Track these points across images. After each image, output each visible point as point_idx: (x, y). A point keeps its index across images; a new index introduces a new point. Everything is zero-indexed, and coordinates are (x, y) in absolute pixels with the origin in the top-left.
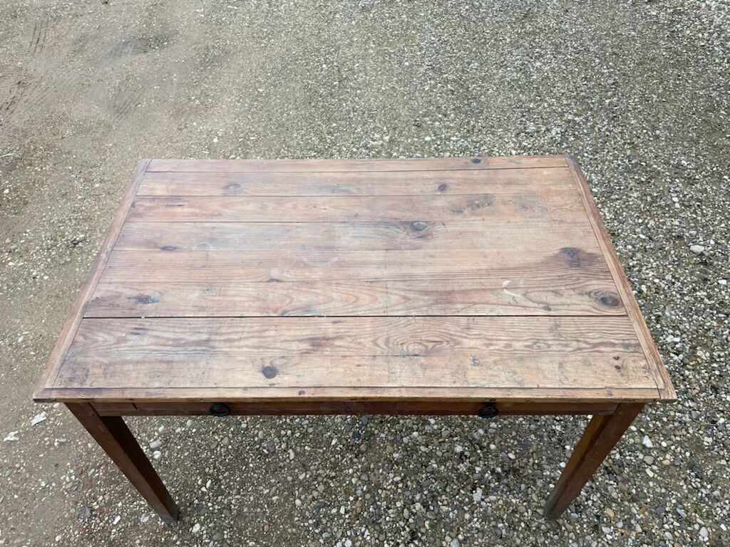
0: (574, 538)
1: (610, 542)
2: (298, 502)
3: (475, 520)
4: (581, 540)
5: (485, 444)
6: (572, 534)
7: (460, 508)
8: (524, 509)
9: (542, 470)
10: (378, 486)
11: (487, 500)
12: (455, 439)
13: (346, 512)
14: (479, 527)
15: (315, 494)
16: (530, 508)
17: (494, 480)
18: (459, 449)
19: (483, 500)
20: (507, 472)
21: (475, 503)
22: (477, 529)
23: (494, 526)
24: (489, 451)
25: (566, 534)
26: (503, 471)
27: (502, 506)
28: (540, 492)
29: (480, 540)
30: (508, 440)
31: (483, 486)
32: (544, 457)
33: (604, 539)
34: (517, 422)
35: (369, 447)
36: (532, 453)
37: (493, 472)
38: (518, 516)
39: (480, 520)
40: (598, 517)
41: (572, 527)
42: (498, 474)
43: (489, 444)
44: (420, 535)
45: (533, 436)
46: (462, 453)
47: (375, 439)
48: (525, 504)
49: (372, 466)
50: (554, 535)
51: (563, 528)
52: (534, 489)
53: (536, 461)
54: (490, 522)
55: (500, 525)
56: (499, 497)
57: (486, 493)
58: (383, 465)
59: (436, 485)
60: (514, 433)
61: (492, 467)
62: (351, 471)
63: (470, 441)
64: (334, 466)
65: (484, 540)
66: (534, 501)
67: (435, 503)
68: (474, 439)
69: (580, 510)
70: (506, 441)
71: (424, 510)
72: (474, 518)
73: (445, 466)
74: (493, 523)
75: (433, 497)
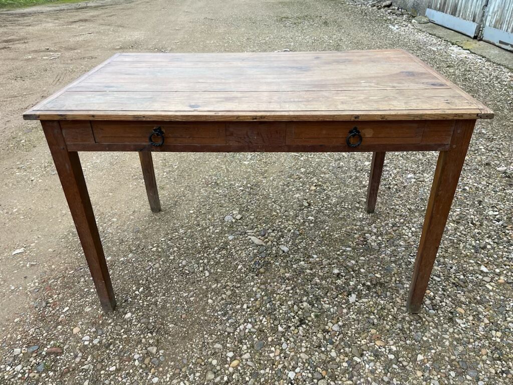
0: (434, 325)
1: (464, 329)
2: (210, 301)
3: (352, 313)
4: (439, 327)
5: (357, 269)
6: (432, 323)
7: (339, 305)
8: (391, 307)
9: (403, 284)
10: (273, 292)
11: (361, 301)
12: (333, 266)
13: (248, 307)
14: (355, 317)
15: (224, 296)
16: (395, 306)
17: (365, 290)
18: (336, 271)
19: (357, 301)
20: (375, 285)
21: (351, 303)
22: (353, 318)
23: (367, 317)
24: (360, 273)
25: (427, 323)
26: (372, 284)
27: (373, 305)
28: (403, 297)
29: (356, 326)
30: (374, 267)
31: (357, 293)
32: (403, 277)
33: (459, 327)
34: (381, 257)
35: (267, 270)
36: (394, 274)
37: (364, 285)
38: (386, 311)
39: (355, 314)
40: (452, 313)
41: (431, 319)
42: (368, 286)
43: (359, 269)
44: (307, 322)
45: (393, 265)
46: (338, 274)
47: (271, 266)
48: (391, 304)
49: (269, 281)
50: (417, 323)
51: (424, 319)
52: (398, 295)
53: (398, 279)
54: (363, 315)
55: (372, 317)
56: (369, 300)
57: (359, 297)
58: (278, 280)
59: (319, 292)
60: (379, 263)
61: (363, 282)
62: (252, 284)
63: (345, 267)
64: (239, 281)
65: (359, 326)
66: (398, 302)
67: (318, 302)
68: (348, 266)
69: (437, 308)
70: (372, 267)
71: (310, 306)
72: (350, 312)
73: (326, 281)
74: (367, 315)
75: (317, 299)
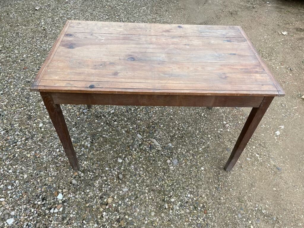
2: (172, 111)
5: (105, 124)
7: (119, 108)
9: (87, 117)
10: (146, 114)
11: (109, 110)
12: (116, 126)
15: (166, 112)
18: (116, 123)
21: (114, 110)
27: (105, 109)
30: (96, 125)
31: (110, 113)
32: (84, 121)
34: (89, 131)
35: (149, 125)
36: (88, 121)
37: (105, 117)
39: (113, 106)
40: (75, 107)
43: (104, 124)
46: (115, 122)
47: (147, 127)
49: (148, 119)
58: (144, 119)
60: (92, 127)
62: (155, 118)
63: (110, 125)
64: (161, 119)
67: (127, 110)
68: (109, 126)
75: (127, 111)
